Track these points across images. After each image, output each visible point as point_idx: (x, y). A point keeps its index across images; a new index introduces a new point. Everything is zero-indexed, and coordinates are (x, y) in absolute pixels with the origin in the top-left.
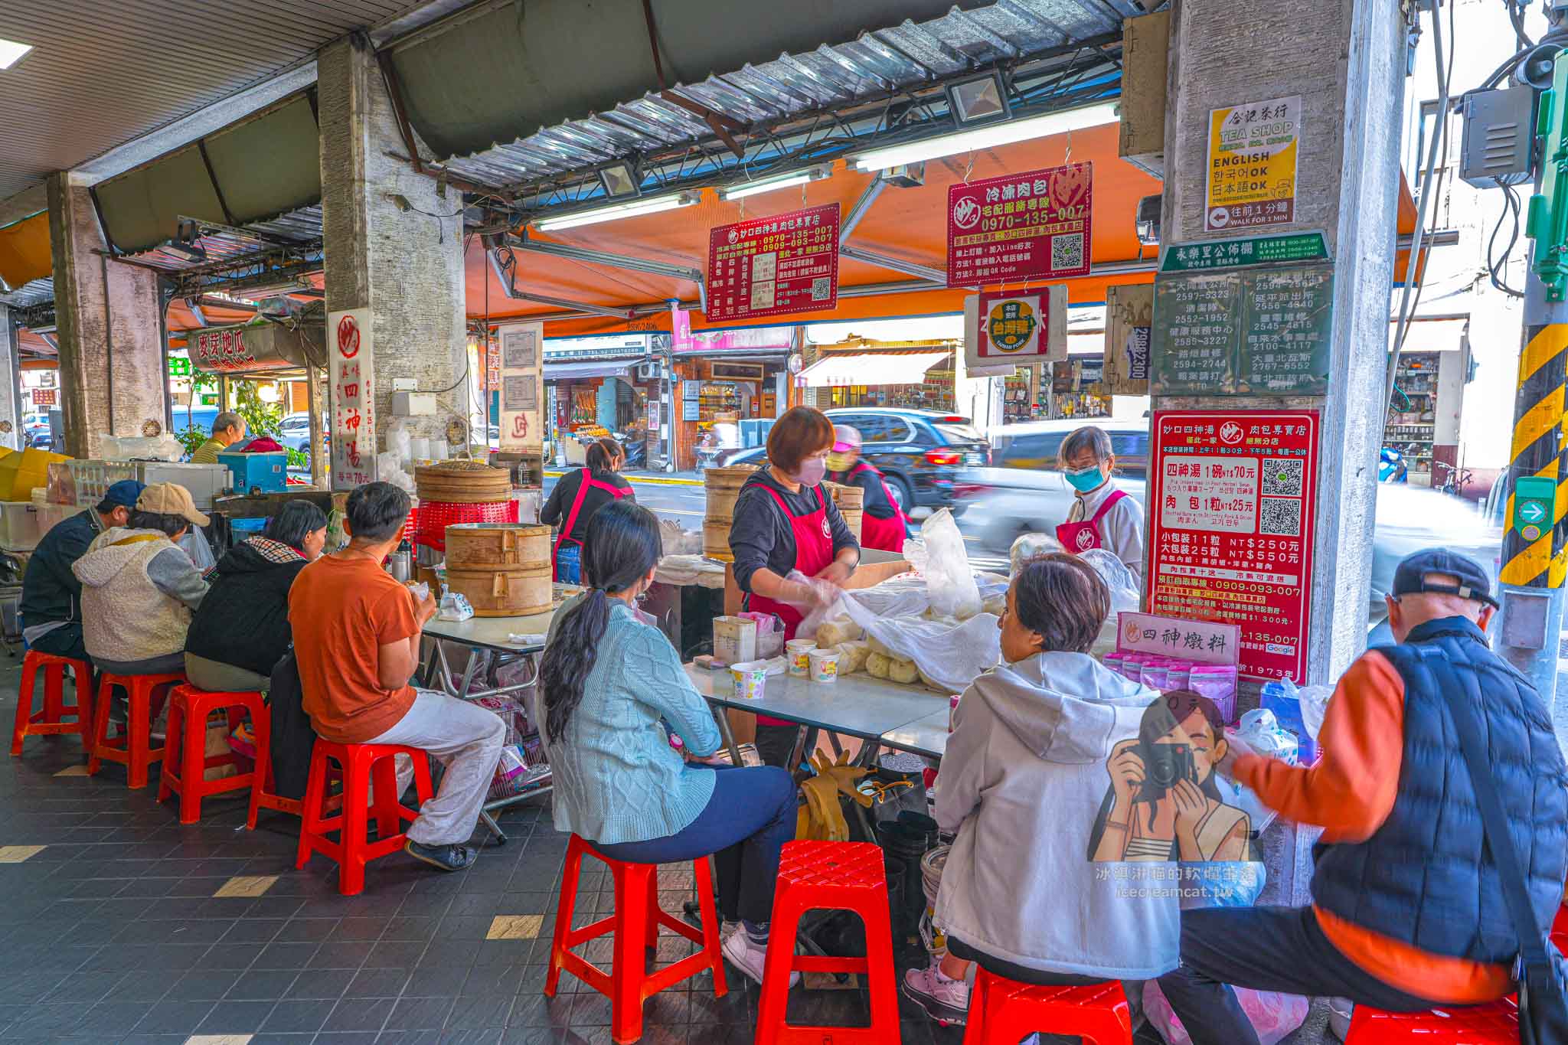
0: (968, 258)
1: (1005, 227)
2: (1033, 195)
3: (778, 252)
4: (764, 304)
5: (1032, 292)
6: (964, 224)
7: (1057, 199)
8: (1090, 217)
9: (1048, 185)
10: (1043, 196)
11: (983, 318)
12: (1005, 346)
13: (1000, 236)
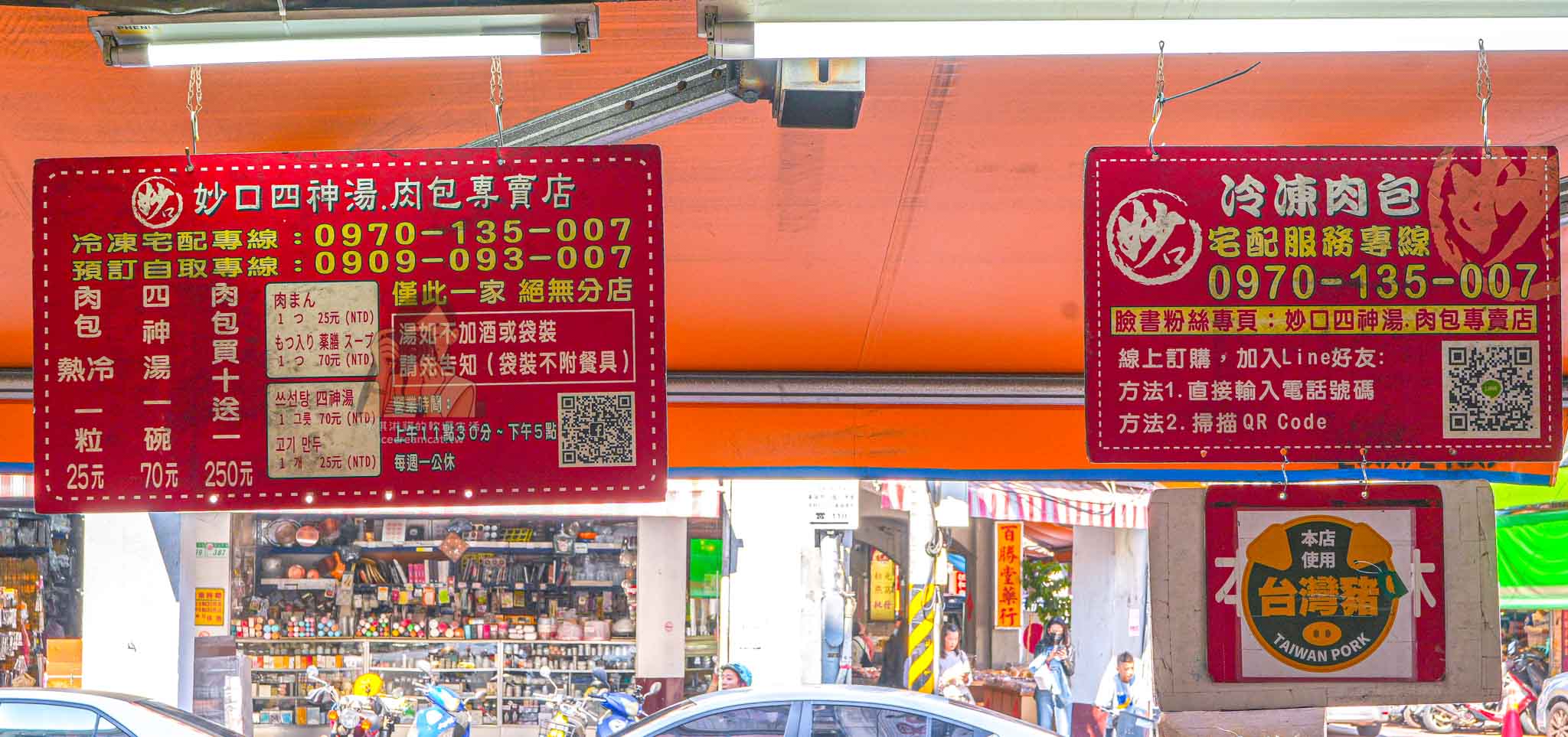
0: (1163, 375)
1: (1286, 297)
2: (1375, 216)
3: (386, 283)
4: (336, 462)
5: (1383, 498)
6: (1147, 271)
7: (1452, 234)
8: (1556, 300)
9: (1424, 191)
10: (1410, 221)
11: (1221, 562)
12: (1301, 653)
13: (1271, 320)
